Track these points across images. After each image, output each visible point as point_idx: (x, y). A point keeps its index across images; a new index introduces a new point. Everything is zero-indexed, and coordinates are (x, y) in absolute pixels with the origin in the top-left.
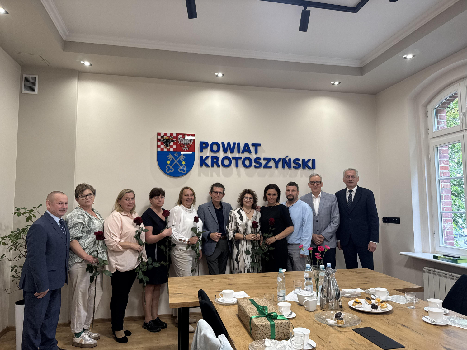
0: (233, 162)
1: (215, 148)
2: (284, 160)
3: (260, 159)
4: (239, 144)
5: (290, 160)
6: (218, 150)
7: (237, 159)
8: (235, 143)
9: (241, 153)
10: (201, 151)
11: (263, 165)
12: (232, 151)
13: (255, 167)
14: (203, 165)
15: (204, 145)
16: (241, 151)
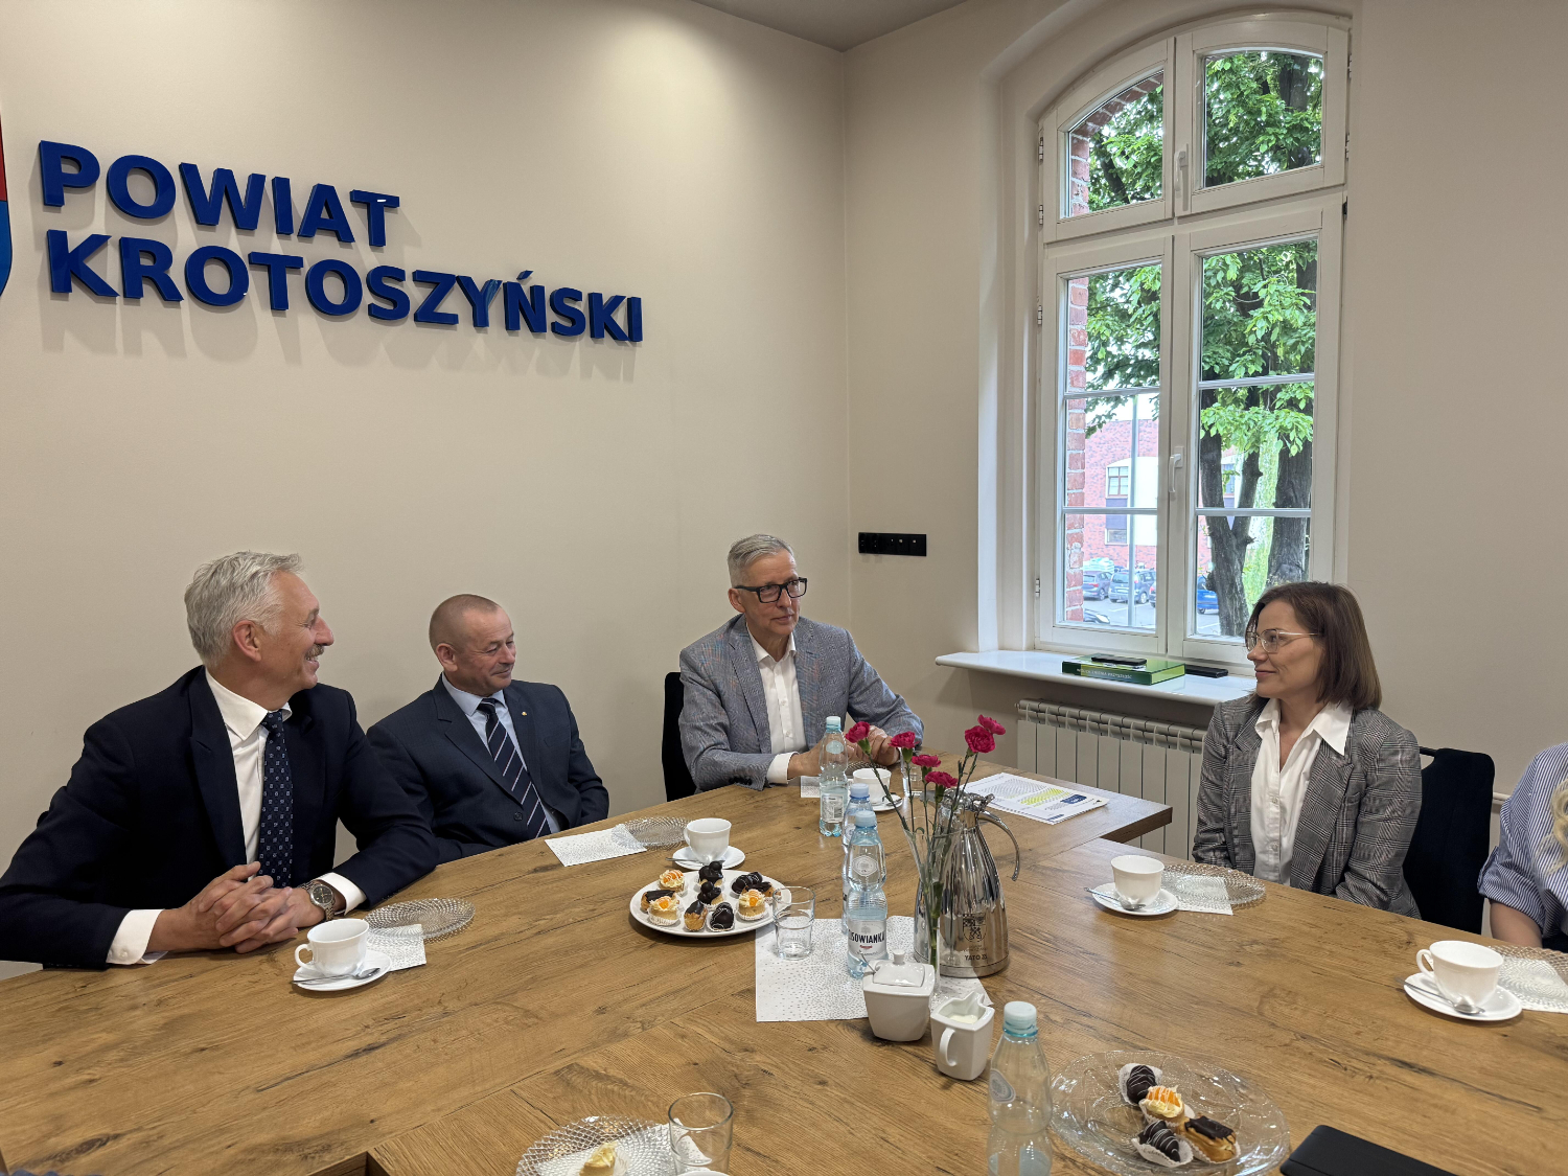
0: (258, 281)
1: (141, 190)
2: (512, 291)
3: (399, 275)
4: (282, 185)
5: (537, 291)
6: (161, 209)
7: (277, 267)
8: (262, 178)
9: (294, 236)
10: (52, 198)
11: (414, 307)
12: (246, 221)
13: (374, 312)
14: (74, 286)
15: (68, 169)
16: (297, 224)
